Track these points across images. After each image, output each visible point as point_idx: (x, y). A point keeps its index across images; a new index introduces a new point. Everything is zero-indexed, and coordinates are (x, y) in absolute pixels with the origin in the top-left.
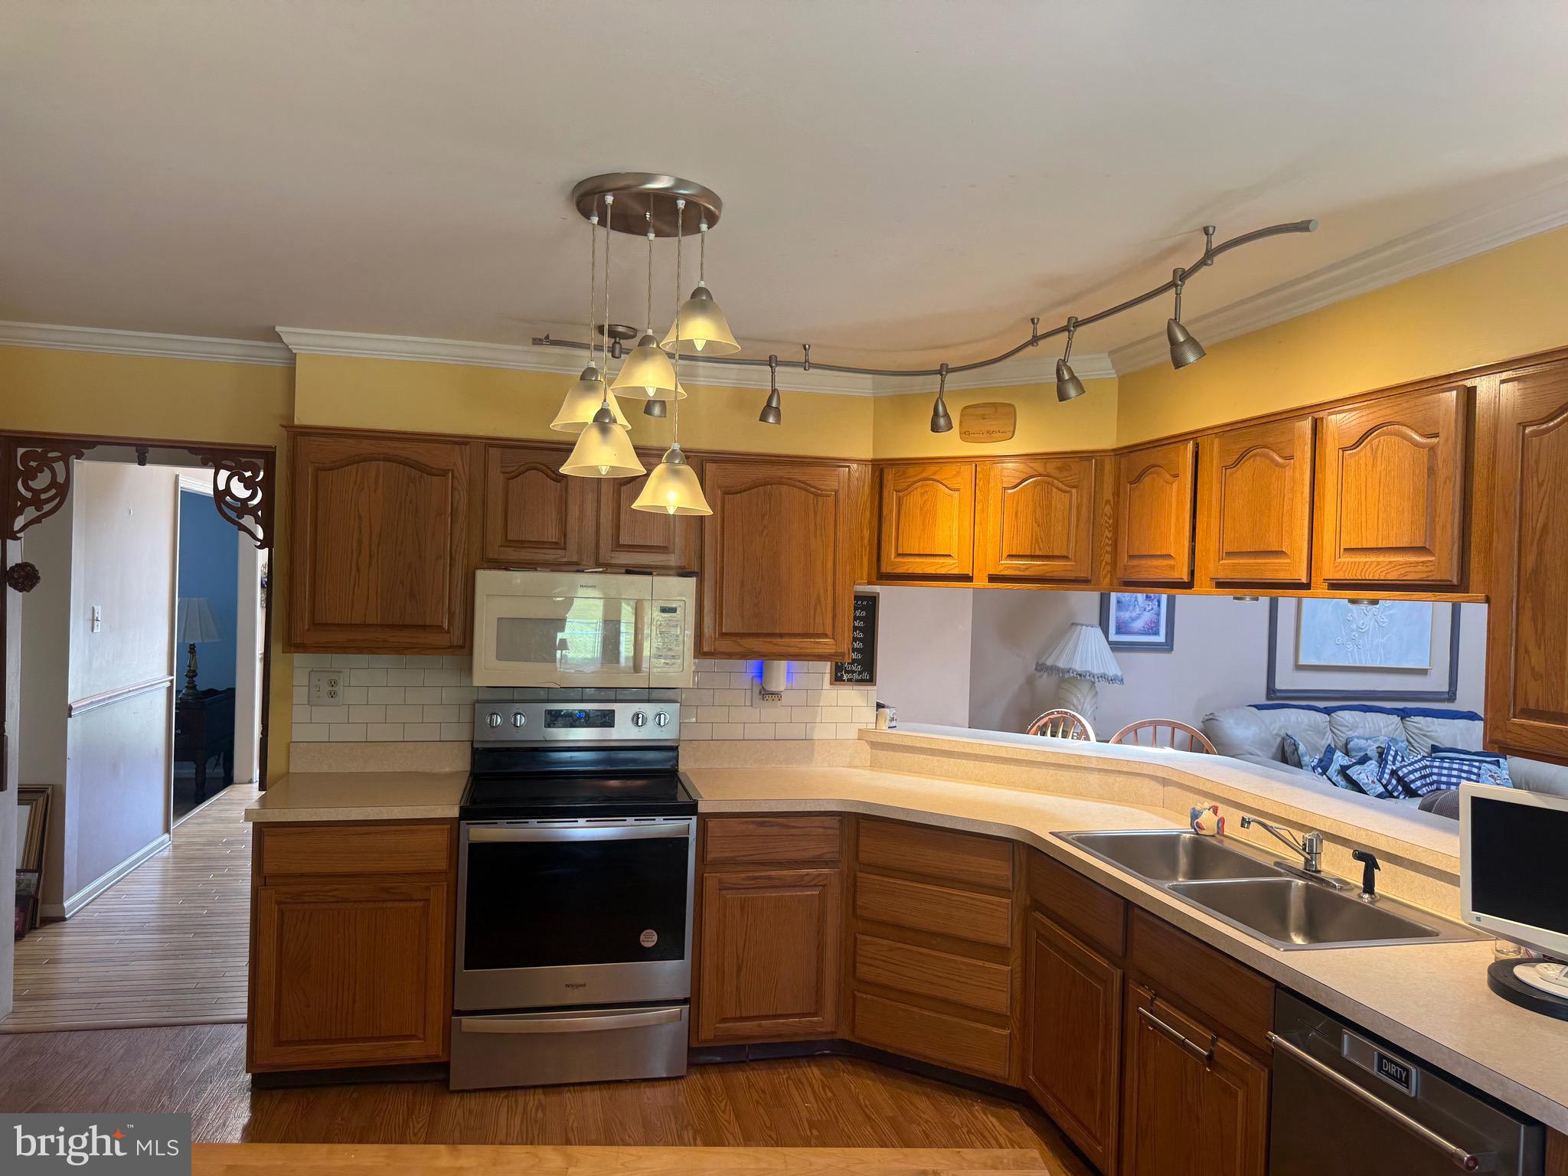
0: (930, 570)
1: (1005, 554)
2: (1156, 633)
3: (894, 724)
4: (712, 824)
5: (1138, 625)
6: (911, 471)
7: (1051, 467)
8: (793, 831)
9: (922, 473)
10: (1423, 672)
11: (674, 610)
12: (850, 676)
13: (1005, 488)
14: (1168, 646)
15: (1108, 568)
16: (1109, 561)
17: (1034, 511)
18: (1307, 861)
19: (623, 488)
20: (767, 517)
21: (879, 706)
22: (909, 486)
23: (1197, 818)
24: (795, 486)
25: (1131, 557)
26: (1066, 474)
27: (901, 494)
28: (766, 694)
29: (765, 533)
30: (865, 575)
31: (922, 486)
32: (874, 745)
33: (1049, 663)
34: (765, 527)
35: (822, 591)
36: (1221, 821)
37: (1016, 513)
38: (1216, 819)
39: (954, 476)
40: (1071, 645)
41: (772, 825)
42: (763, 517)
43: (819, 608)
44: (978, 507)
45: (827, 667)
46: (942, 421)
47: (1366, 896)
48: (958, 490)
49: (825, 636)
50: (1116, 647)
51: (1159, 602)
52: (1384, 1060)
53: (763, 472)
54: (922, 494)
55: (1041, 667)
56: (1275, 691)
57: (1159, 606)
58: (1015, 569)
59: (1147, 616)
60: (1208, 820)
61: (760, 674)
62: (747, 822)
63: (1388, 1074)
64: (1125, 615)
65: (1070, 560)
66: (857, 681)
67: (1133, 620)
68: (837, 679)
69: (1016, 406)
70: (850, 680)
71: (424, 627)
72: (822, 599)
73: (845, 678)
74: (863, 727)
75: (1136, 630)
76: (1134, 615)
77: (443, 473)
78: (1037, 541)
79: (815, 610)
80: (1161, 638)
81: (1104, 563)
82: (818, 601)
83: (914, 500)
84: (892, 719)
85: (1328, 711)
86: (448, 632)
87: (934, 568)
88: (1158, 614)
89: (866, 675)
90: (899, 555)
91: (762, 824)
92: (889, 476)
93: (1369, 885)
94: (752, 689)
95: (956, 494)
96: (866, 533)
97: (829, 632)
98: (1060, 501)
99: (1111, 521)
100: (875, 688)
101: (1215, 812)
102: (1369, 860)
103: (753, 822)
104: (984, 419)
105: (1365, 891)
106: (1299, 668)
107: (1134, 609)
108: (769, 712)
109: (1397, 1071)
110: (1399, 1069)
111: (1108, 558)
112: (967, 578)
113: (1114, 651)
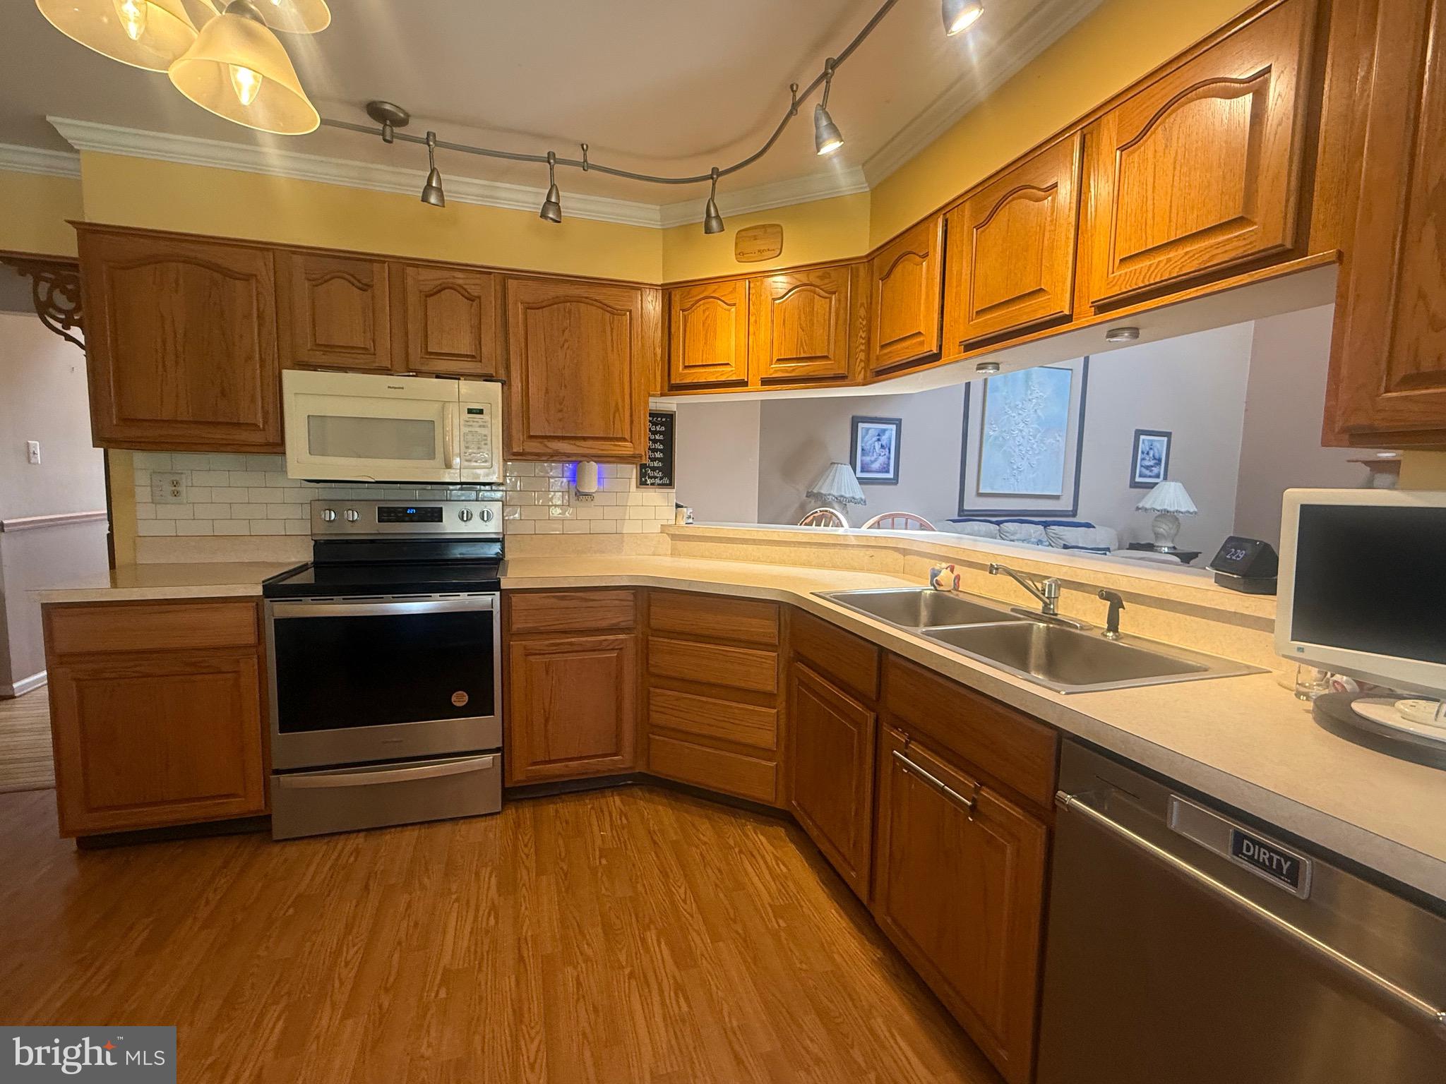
0: (712, 379)
1: (775, 360)
2: (888, 472)
3: (691, 521)
4: (515, 599)
5: (876, 466)
6: (695, 291)
7: (813, 277)
8: (591, 604)
9: (703, 291)
10: (1057, 497)
11: (481, 412)
12: (652, 481)
13: (774, 299)
14: (895, 481)
15: (862, 364)
16: (863, 358)
17: (800, 318)
18: (1046, 605)
19: (430, 300)
20: (567, 331)
21: (678, 506)
22: (693, 305)
23: (936, 576)
24: (592, 305)
25: (883, 347)
26: (827, 281)
27: (686, 313)
28: (579, 495)
29: (566, 346)
30: (659, 388)
31: (704, 304)
32: (674, 537)
33: (815, 491)
34: (566, 341)
35: (620, 401)
36: (958, 577)
37: (784, 321)
38: (953, 576)
39: (731, 292)
40: (830, 478)
41: (572, 599)
42: (564, 331)
43: (617, 415)
44: (752, 319)
45: (632, 472)
46: (714, 224)
47: (1110, 634)
48: (734, 305)
49: (624, 440)
50: (862, 481)
51: (889, 449)
52: (1246, 842)
53: (562, 290)
54: (704, 311)
55: (809, 495)
56: (963, 511)
57: (889, 452)
58: (782, 371)
59: (882, 459)
60: (945, 577)
61: (575, 478)
62: (548, 597)
63: (1251, 859)
64: (867, 459)
65: (830, 359)
66: (659, 485)
67: (872, 462)
68: (642, 483)
69: (782, 224)
70: (652, 484)
71: (238, 425)
72: (620, 406)
73: (649, 482)
74: (665, 523)
75: (874, 470)
76: (873, 459)
77: (247, 278)
78: (802, 345)
79: (614, 417)
80: (891, 475)
81: (859, 360)
82: (617, 409)
83: (697, 316)
84: (689, 517)
85: (998, 523)
86: (264, 429)
87: (715, 376)
88: (889, 458)
89: (666, 481)
90: (686, 367)
91: (563, 598)
92: (676, 297)
93: (1113, 624)
94: (568, 492)
95: (733, 309)
96: (659, 351)
97: (627, 436)
98: (820, 305)
99: (864, 323)
100: (674, 491)
101: (952, 571)
102: (1115, 601)
103: (554, 597)
104: (756, 239)
105: (1109, 630)
106: (980, 495)
107: (873, 455)
108: (586, 511)
109: (1271, 859)
110: (1276, 857)
111: (862, 356)
112: (743, 383)
113: (860, 483)
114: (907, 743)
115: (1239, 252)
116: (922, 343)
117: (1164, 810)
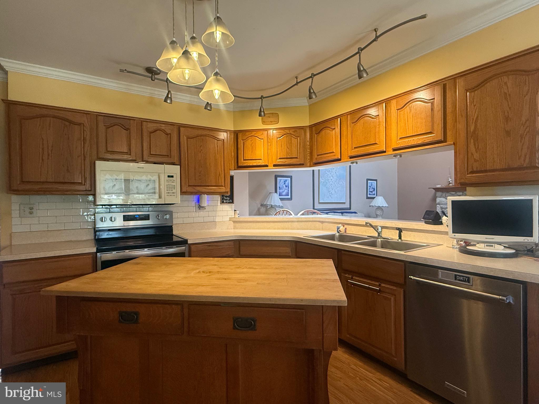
1: (278, 158)
2: (288, 195)
3: (239, 216)
4: (193, 247)
5: (284, 193)
6: (247, 134)
7: (291, 132)
8: (220, 247)
9: (251, 134)
10: (344, 203)
11: (172, 177)
12: (226, 201)
13: (277, 138)
14: (291, 199)
15: (309, 160)
16: (309, 158)
17: (287, 144)
18: (379, 234)
19: (152, 134)
20: (202, 147)
21: (235, 210)
22: (246, 139)
23: (339, 228)
24: (210, 137)
25: (318, 155)
26: (296, 133)
27: (243, 141)
28: (200, 207)
29: (202, 152)
30: (233, 167)
31: (251, 138)
32: (234, 222)
33: (265, 203)
34: (201, 150)
35: (221, 172)
36: (346, 229)
37: (281, 145)
38: (344, 228)
39: (261, 135)
40: (270, 199)
41: (212, 246)
42: (201, 147)
43: (220, 178)
44: (269, 144)
45: (218, 198)
46: (262, 113)
47: (400, 240)
48: (263, 139)
49: (222, 186)
50: (281, 199)
51: (288, 187)
52: (457, 276)
53: (200, 132)
54: (251, 141)
55: (262, 205)
56: (315, 209)
58: (281, 162)
59: (286, 191)
60: (342, 229)
61: (198, 201)
62: (204, 246)
63: (459, 280)
64: (281, 191)
65: (298, 158)
66: (228, 202)
67: (283, 192)
68: (222, 202)
69: (279, 113)
70: (226, 202)
71: (74, 183)
73: (225, 202)
74: (231, 217)
75: (284, 195)
76: (283, 191)
77: (79, 124)
78: (288, 153)
80: (289, 197)
81: (307, 159)
82: (220, 175)
83: (248, 143)
84: (239, 214)
86: (84, 185)
87: (256, 163)
88: (288, 190)
89: (231, 201)
90: (244, 160)
91: (209, 246)
92: (240, 135)
93: (400, 237)
94: (196, 206)
95: (262, 140)
96: (233, 154)
97: (223, 184)
98: (294, 141)
99: (309, 147)
100: (234, 204)
101: (344, 227)
102: (400, 230)
103: (206, 245)
104: (269, 117)
105: (399, 239)
106: (319, 203)
107: (283, 189)
108: (202, 213)
109: (463, 278)
110: (464, 278)
111: (309, 157)
112: (267, 166)
113: (281, 200)
114: (352, 277)
115: (431, 140)
116: (335, 155)
117: (437, 275)
